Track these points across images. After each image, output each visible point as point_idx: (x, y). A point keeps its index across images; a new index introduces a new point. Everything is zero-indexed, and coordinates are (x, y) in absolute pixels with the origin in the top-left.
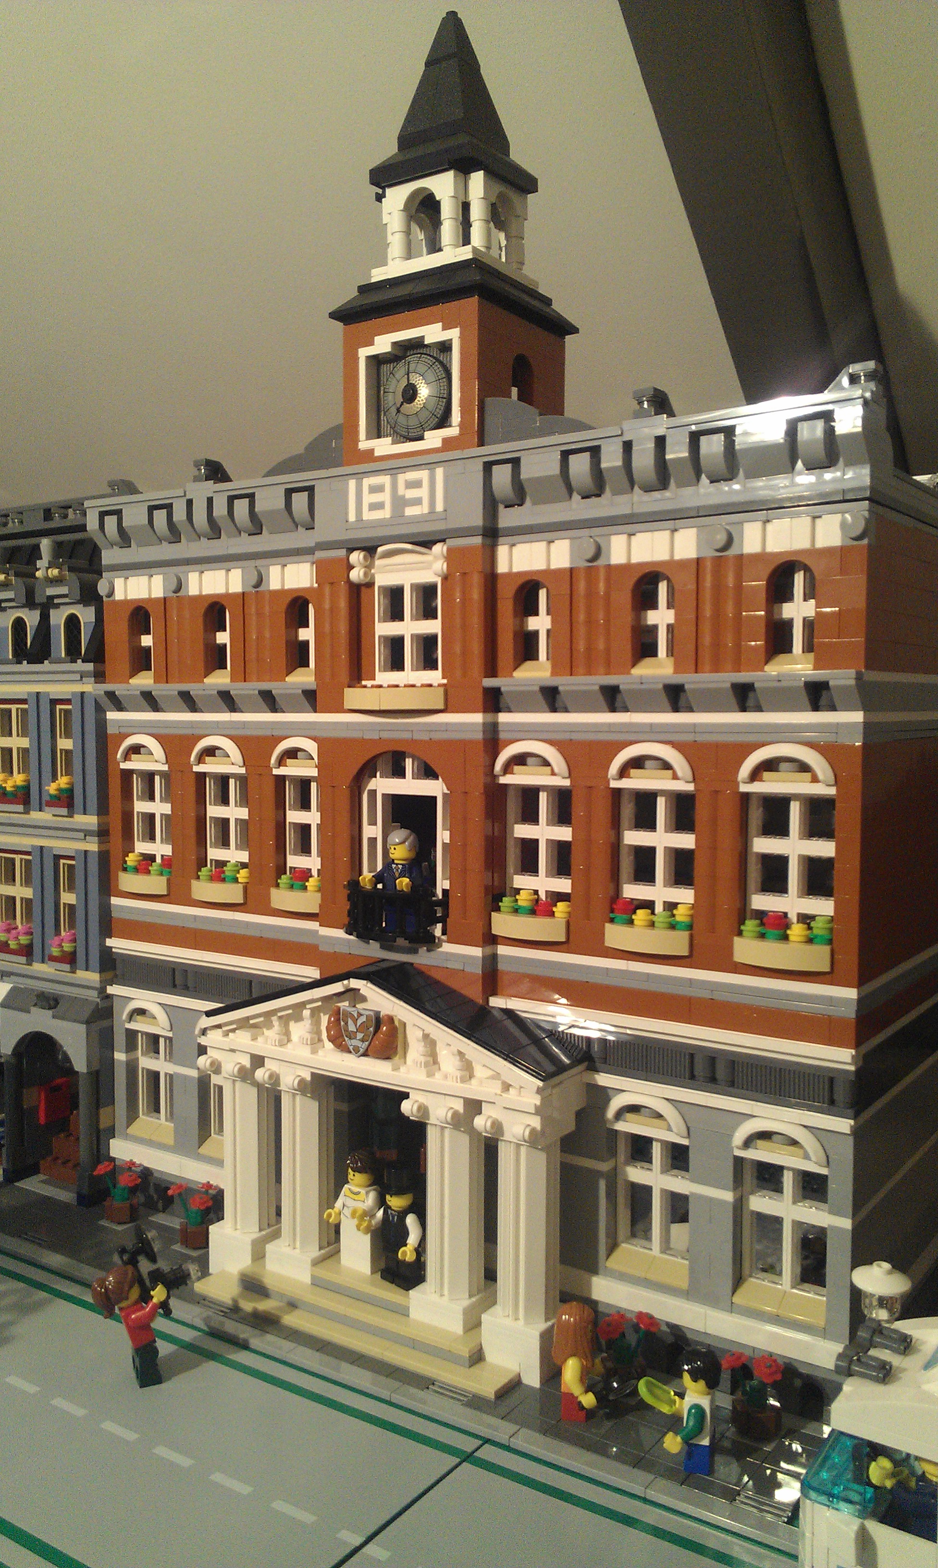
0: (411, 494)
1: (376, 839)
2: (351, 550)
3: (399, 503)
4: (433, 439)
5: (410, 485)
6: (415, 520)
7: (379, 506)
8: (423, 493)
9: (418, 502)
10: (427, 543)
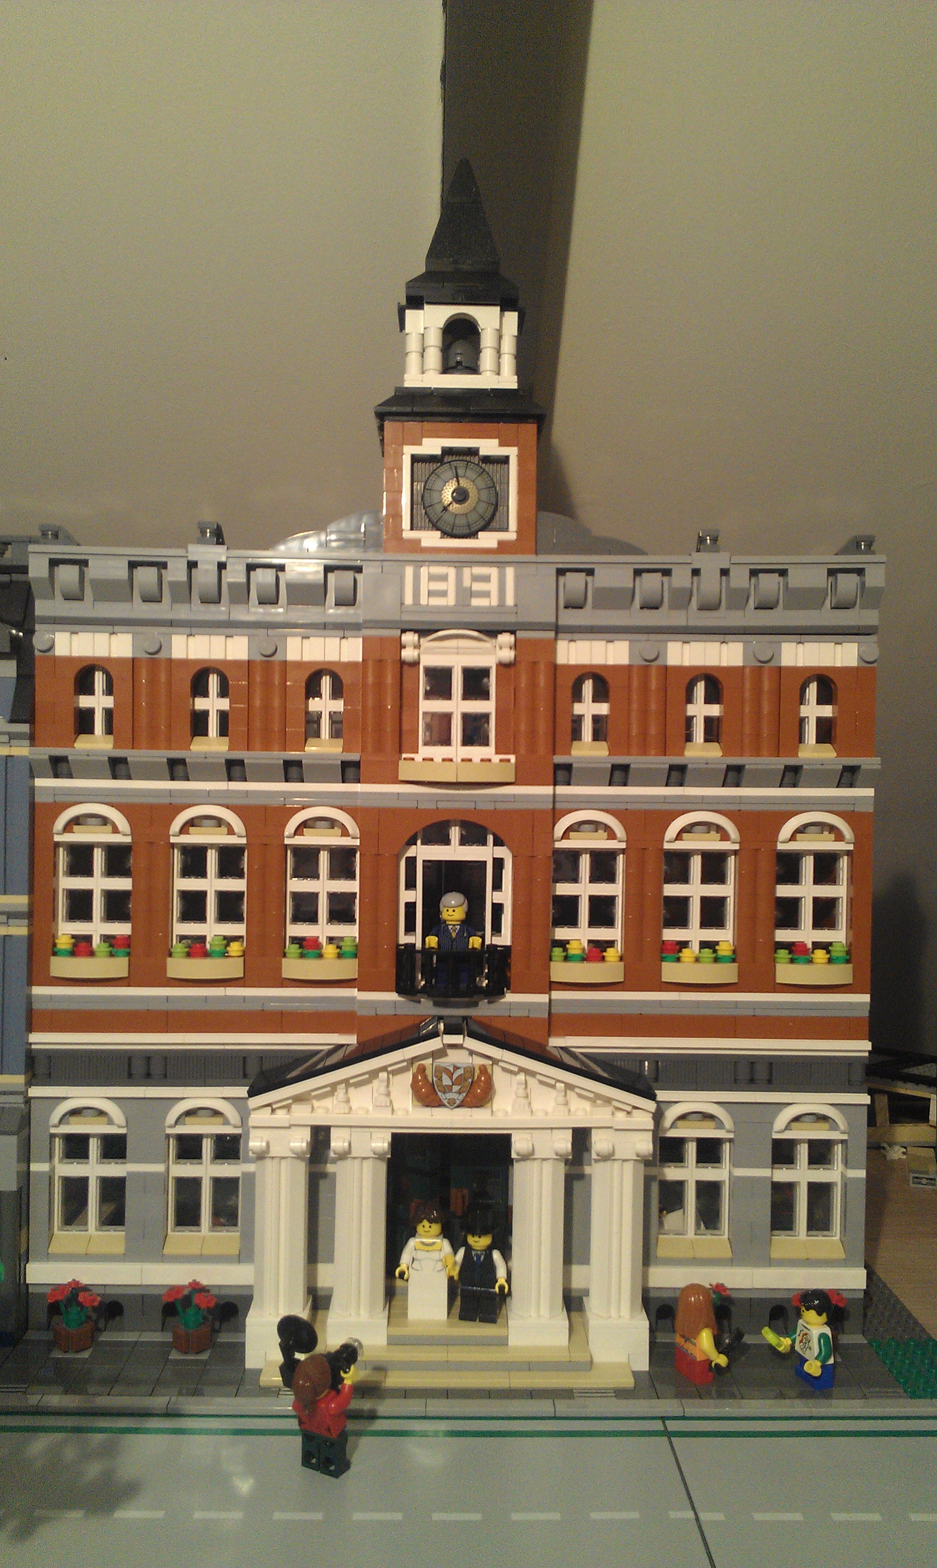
0: (477, 587)
1: (415, 903)
2: (404, 631)
3: (465, 594)
4: (488, 540)
5: (476, 578)
6: (480, 610)
7: (444, 594)
8: (493, 587)
9: (486, 594)
10: (491, 632)
